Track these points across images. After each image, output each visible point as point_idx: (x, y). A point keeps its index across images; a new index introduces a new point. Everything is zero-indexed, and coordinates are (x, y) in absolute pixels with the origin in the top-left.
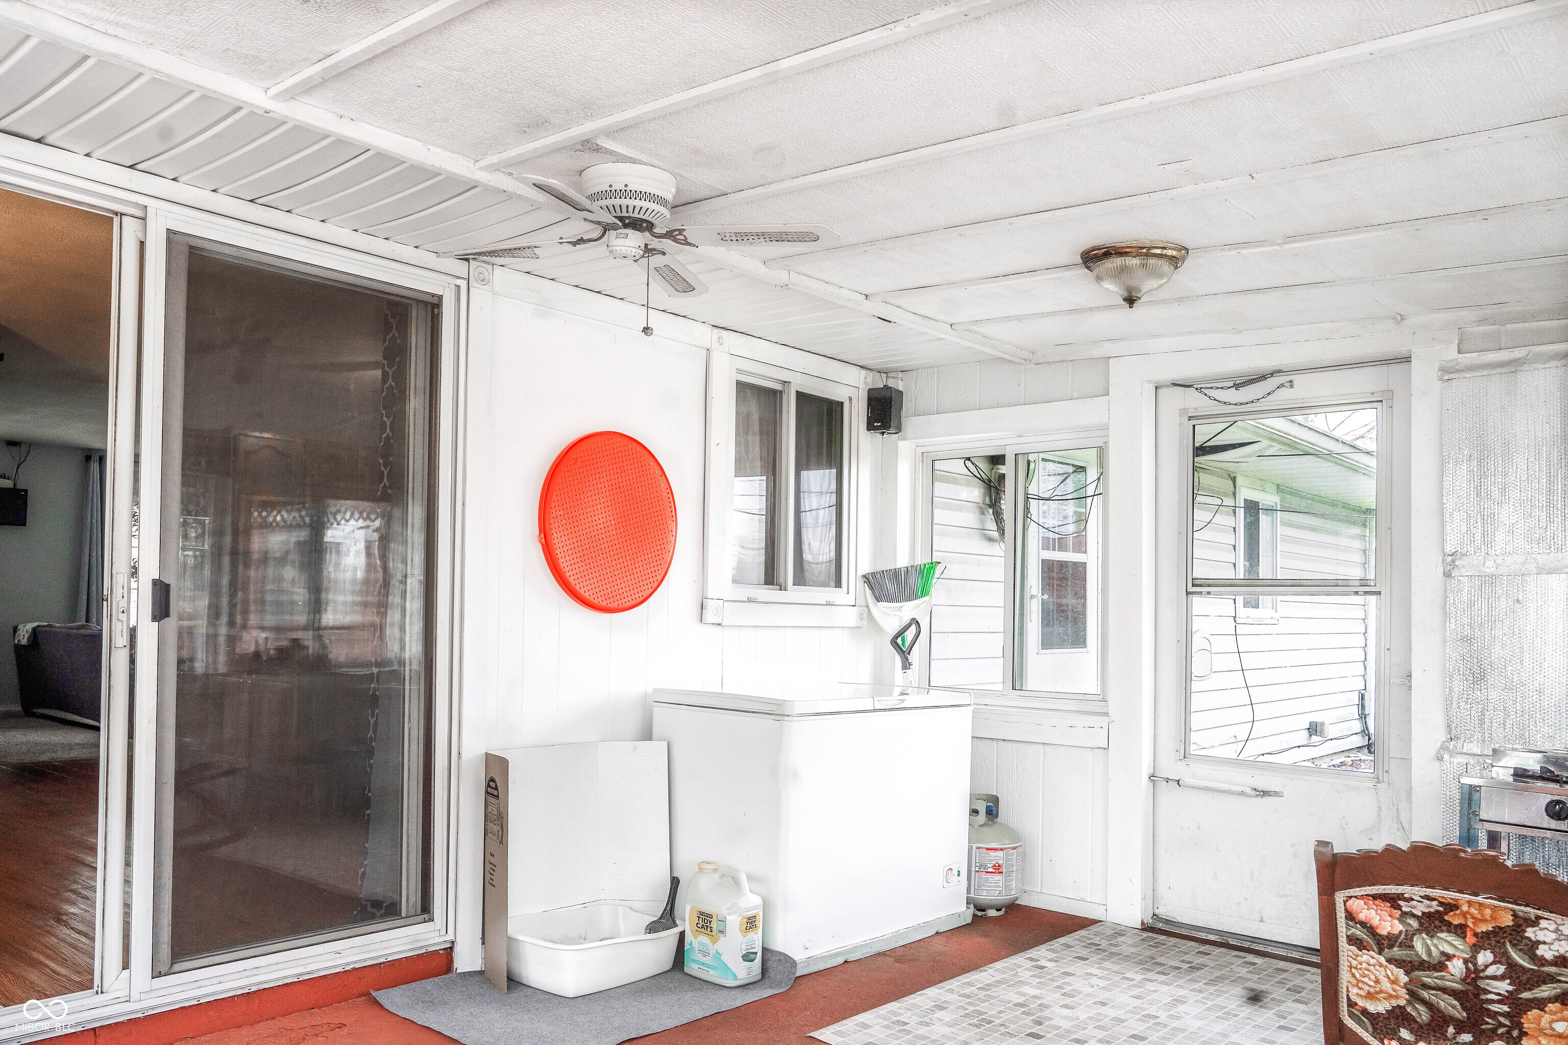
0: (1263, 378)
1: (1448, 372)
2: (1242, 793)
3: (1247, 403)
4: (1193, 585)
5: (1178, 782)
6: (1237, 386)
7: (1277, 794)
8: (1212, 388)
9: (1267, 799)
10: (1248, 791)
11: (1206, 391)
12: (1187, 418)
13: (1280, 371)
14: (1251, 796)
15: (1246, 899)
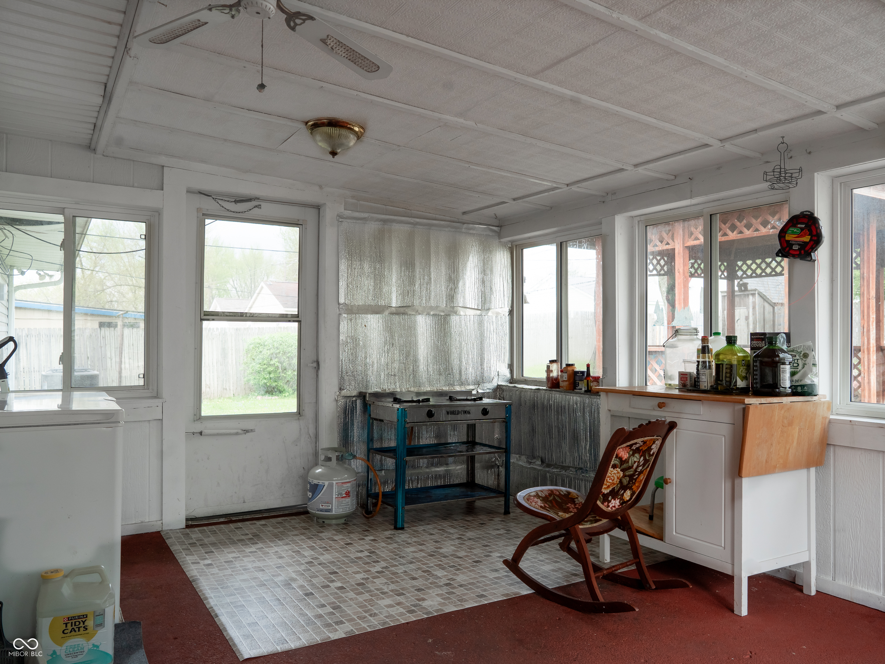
0: (250, 200)
1: (340, 218)
2: (237, 434)
3: (240, 213)
4: (205, 315)
5: (201, 433)
6: (236, 202)
7: (252, 431)
8: (222, 200)
9: (248, 434)
10: (240, 431)
11: (219, 201)
12: (201, 214)
13: (258, 199)
14: (241, 434)
15: (236, 493)
